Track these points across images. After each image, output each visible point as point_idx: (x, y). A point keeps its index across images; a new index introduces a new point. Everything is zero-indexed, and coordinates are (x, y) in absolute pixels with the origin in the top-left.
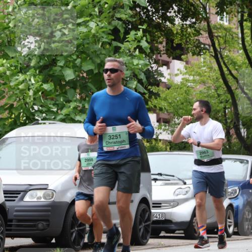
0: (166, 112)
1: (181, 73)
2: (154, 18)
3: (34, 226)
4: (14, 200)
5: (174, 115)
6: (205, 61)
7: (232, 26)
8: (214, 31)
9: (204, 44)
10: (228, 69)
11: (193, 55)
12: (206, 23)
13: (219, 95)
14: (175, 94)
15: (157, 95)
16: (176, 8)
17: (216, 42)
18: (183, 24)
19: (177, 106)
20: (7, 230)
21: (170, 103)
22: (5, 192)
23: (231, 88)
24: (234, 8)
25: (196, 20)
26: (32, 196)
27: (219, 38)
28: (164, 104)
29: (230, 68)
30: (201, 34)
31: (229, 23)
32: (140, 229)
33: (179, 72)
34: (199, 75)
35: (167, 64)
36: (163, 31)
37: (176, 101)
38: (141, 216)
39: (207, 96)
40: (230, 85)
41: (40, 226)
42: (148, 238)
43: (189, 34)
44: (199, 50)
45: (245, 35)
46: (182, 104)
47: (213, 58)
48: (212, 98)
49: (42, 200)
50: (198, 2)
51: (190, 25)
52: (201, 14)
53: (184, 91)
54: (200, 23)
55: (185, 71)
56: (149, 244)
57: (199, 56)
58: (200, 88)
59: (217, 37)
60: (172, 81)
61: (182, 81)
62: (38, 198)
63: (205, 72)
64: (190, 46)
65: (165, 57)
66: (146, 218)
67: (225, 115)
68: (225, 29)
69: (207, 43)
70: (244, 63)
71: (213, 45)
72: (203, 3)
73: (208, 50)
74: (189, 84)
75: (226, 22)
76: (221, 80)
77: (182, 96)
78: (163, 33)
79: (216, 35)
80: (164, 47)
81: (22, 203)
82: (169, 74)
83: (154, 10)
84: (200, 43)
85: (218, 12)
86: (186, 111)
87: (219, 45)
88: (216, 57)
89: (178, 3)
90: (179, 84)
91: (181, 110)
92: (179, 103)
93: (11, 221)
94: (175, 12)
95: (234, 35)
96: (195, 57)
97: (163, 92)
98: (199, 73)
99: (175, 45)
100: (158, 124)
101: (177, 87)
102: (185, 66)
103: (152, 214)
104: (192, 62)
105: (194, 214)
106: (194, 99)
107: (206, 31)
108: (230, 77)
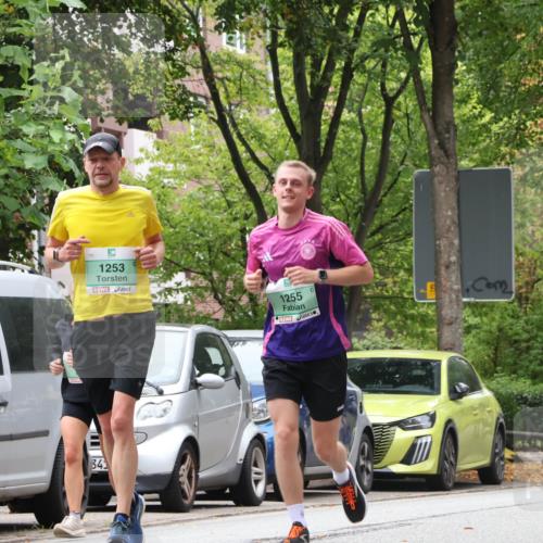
1: (148, 158)
6: (199, 131)
7: (253, 57)
8: (215, 67)
9: (196, 96)
10: (249, 149)
11: (172, 118)
12: (198, 50)
13: (230, 204)
17: (221, 91)
23: (254, 188)
24: (256, 18)
25: (177, 44)
27: (227, 82)
29: (252, 147)
30: (189, 74)
31: (248, 52)
33: (143, 155)
34: (187, 160)
39: (206, 207)
40: (253, 181)
44: (183, 107)
45: (281, 77)
47: (214, 124)
48: (216, 211)
50: (179, 6)
52: (186, 32)
54: (185, 49)
55: (157, 153)
57: (185, 122)
59: (222, 80)
60: (130, 175)
61: (150, 173)
63: (200, 155)
64: (165, 99)
65: (111, 123)
67: (244, 246)
68: (240, 64)
69: (202, 93)
70: (280, 136)
71: (215, 97)
72: (191, 8)
73: (205, 108)
74: (166, 181)
75: (241, 47)
76: (234, 172)
79: (220, 75)
84: (185, 91)
85: (220, 26)
87: (228, 97)
88: (221, 123)
89: (137, 7)
90: (144, 179)
95: (258, 77)
96: (177, 122)
98: (187, 156)
102: (156, 143)
103: (91, 460)
104: (171, 132)
105: (181, 459)
106: (178, 213)
107: (197, 68)
108: (252, 164)
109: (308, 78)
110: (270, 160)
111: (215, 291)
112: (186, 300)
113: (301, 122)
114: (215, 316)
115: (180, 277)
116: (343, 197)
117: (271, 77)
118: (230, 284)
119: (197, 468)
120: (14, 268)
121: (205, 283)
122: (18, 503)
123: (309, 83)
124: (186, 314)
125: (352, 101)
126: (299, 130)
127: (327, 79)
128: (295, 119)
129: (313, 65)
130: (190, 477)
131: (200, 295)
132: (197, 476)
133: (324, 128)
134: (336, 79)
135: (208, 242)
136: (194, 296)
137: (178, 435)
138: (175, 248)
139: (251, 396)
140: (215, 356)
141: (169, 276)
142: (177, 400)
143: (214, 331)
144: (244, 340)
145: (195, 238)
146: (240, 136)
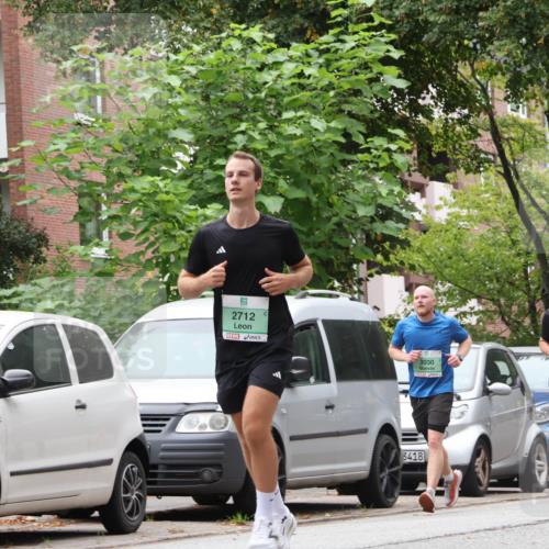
0: (421, 274)
1: (446, 205)
2: (396, 109)
3: (197, 475)
4: (159, 431)
5: (436, 278)
6: (488, 182)
7: (535, 120)
8: (500, 129)
9: (486, 153)
10: (529, 197)
11: (467, 173)
12: (487, 117)
13: (514, 243)
14: (437, 240)
15: (405, 244)
16: (433, 91)
17: (507, 150)
18: (446, 119)
19: (441, 262)
20: (149, 483)
21: (429, 257)
22: (144, 417)
23: (534, 229)
24: (536, 89)
25: (470, 111)
26: (190, 424)
27: (512, 142)
28: (417, 259)
29: (532, 195)
30: (479, 135)
31: (529, 116)
32: (382, 480)
33: (442, 203)
34: (478, 206)
35: (420, 189)
36: (413, 131)
37: (439, 254)
38: (382, 455)
39: (494, 245)
40: (533, 223)
41: (207, 474)
42: (396, 494)
44: (476, 163)
46: (450, 258)
47: (501, 177)
48: (502, 248)
49: (209, 430)
50: (472, 80)
51: (458, 120)
52: (477, 101)
53: (451, 236)
54: (478, 115)
55: (453, 201)
56: (399, 506)
57: (477, 175)
58: (480, 229)
59: (507, 140)
60: (431, 219)
61: (449, 218)
62: (201, 427)
63: (489, 202)
64: (460, 156)
65: (417, 177)
66: (391, 460)
67: (526, 277)
68: (522, 126)
69: (491, 151)
71: (502, 153)
72: (483, 82)
73: (493, 163)
74: (461, 223)
75: (523, 113)
76: (517, 215)
77: (449, 244)
79: (506, 136)
80: (414, 159)
81: (173, 436)
82: (426, 207)
83: (395, 95)
84: (478, 150)
85: (509, 97)
86: (457, 269)
87: (512, 154)
88: (507, 175)
89: (438, 82)
90: (444, 223)
91: (448, 269)
92: (445, 255)
93: (155, 467)
94: (433, 97)
95: (539, 137)
96: (471, 175)
97: (416, 238)
98: (479, 204)
99: (434, 155)
100: (407, 294)
101: (439, 229)
102: (453, 192)
103: (402, 453)
104: (465, 184)
105: (476, 453)
106: (471, 250)
107: (488, 130)
108: (533, 209)
111: (502, 315)
112: (478, 321)
114: (503, 335)
115: (473, 303)
118: (515, 308)
119: (490, 463)
120: (338, 296)
121: (494, 308)
122: (344, 487)
124: (479, 334)
130: (484, 468)
131: (489, 317)
132: (490, 468)
135: (496, 274)
136: (485, 318)
137: (474, 433)
138: (468, 279)
139: (534, 401)
140: (503, 368)
141: (464, 302)
142: (472, 404)
143: (502, 347)
144: (528, 355)
145: (485, 270)
146: (522, 186)
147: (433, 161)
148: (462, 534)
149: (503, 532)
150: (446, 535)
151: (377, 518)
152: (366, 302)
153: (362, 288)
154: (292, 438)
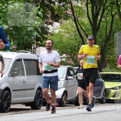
1: (58, 28)
2: (45, 2)
6: (70, 23)
7: (83, 6)
8: (74, 8)
9: (69, 15)
10: (81, 27)
11: (64, 20)
12: (70, 5)
13: (76, 39)
14: (55, 38)
15: (46, 39)
17: (75, 14)
18: (59, 5)
19: (56, 44)
23: (82, 35)
27: (76, 12)
30: (68, 10)
31: (81, 5)
32: (37, 102)
33: (57, 28)
34: (67, 29)
35: (51, 24)
36: (50, 8)
37: (56, 42)
38: (38, 96)
39: (71, 39)
40: (81, 34)
42: (41, 106)
43: (62, 10)
44: (67, 17)
45: (89, 11)
46: (59, 43)
47: (73, 21)
48: (73, 40)
51: (62, 5)
53: (59, 37)
54: (67, 4)
55: (60, 27)
56: (42, 109)
57: (67, 20)
59: (75, 11)
60: (54, 32)
63: (70, 28)
64: (62, 15)
65: (50, 21)
66: (40, 97)
67: (79, 48)
68: (79, 8)
69: (71, 14)
70: (88, 24)
71: (74, 15)
73: (71, 17)
74: (62, 33)
76: (77, 32)
77: (58, 39)
78: (49, 9)
79: (75, 10)
80: (50, 16)
82: (52, 29)
84: (67, 14)
86: (60, 46)
87: (76, 15)
88: (75, 21)
90: (57, 33)
91: (58, 46)
95: (83, 11)
96: (65, 20)
97: (49, 37)
99: (55, 15)
101: (56, 35)
102: (60, 25)
104: (64, 23)
105: (63, 95)
106: (64, 41)
107: (70, 8)
108: (81, 30)
109: (95, 11)
110: (85, 29)
111: (72, 58)
112: (66, 60)
113: (93, 21)
114: (72, 64)
115: (64, 55)
116: (102, 38)
117: (86, 11)
118: (75, 57)
119: (67, 98)
121: (70, 56)
123: (95, 12)
124: (65, 63)
125: (104, 16)
126: (92, 23)
127: (99, 11)
128: (91, 20)
129: (96, 8)
130: (65, 99)
132: (67, 99)
133: (98, 22)
134: (101, 11)
135: (71, 47)
136: (67, 59)
138: (63, 49)
141: (62, 55)
142: (63, 82)
143: (72, 67)
145: (68, 46)
146: (79, 24)
147: (55, 17)
148: (58, 117)
149: (69, 116)
150: (54, 117)
151: (35, 112)
152: (36, 54)
153: (34, 51)
154: (13, 91)
